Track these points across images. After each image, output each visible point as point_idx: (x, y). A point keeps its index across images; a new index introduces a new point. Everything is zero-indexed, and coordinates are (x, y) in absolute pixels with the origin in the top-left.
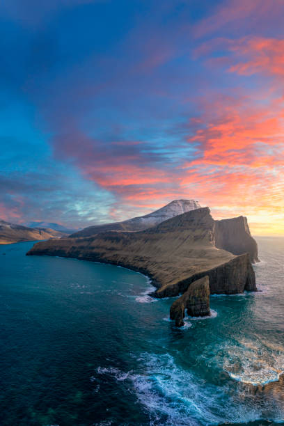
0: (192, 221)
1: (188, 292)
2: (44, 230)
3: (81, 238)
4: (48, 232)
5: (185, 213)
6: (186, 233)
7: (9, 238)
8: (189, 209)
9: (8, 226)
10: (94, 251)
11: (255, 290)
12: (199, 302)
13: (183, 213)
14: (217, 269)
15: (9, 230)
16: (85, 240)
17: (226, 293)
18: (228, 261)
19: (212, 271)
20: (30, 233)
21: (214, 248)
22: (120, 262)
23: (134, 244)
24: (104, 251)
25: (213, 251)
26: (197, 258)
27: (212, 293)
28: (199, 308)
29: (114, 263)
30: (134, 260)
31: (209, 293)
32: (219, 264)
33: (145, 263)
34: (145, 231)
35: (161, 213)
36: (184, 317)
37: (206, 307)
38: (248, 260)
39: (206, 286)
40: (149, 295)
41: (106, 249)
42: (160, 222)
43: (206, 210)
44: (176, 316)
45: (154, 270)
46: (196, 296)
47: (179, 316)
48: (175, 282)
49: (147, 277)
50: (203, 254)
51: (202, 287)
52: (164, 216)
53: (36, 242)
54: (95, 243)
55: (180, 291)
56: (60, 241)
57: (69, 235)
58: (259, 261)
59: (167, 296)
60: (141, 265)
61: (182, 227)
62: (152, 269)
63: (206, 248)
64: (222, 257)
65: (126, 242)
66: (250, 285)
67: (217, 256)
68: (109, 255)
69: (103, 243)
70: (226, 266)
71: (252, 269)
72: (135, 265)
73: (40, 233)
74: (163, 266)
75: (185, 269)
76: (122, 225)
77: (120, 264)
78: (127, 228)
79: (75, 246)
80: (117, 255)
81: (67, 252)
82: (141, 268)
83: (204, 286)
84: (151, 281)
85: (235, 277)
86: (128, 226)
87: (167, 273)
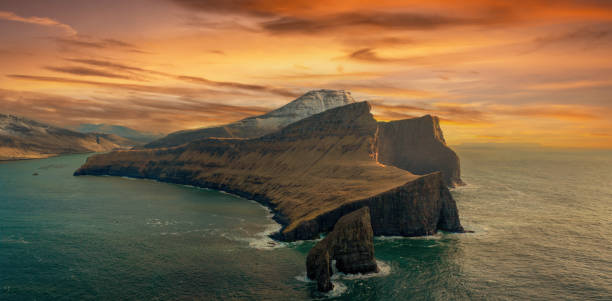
0: (339, 122)
1: (335, 232)
2: (105, 136)
3: (164, 149)
4: (112, 140)
5: (328, 111)
6: (329, 141)
7: (43, 148)
8: (334, 104)
9: (43, 130)
10: (186, 168)
11: (460, 230)
12: (355, 249)
13: (324, 110)
14: (383, 196)
15: (43, 136)
16: (170, 152)
17: (402, 234)
18: (402, 184)
19: (375, 199)
20: (83, 141)
21: (376, 164)
22: (224, 185)
23: (245, 159)
24: (199, 168)
25: (376, 168)
26: (347, 178)
27: (375, 235)
28: (355, 259)
29: (215, 187)
30: (245, 181)
31: (370, 233)
32: (388, 189)
33: (263, 187)
34: (262, 138)
35: (288, 111)
36: (331, 274)
37: (370, 257)
38: (441, 182)
39: (364, 222)
40: (271, 236)
41: (203, 165)
42: (288, 124)
43: (364, 107)
44: (318, 272)
45: (277, 197)
46: (350, 239)
47: (323, 272)
48: (313, 216)
49: (266, 208)
50: (356, 173)
51: (358, 224)
52: (294, 115)
53: (91, 155)
54: (184, 157)
55: (320, 231)
56: (131, 154)
57: (145, 144)
58: (460, 182)
59: (300, 239)
60: (256, 189)
61: (323, 133)
62: (275, 196)
63: (364, 164)
64: (391, 178)
65: (233, 155)
66: (448, 221)
67: (382, 176)
68: (207, 174)
69: (197, 157)
70: (400, 190)
71: (451, 198)
72: (247, 189)
73: (98, 141)
74: (292, 190)
75: (327, 195)
76: (227, 129)
77: (224, 187)
78: (235, 134)
79: (154, 160)
80: (219, 175)
81: (140, 170)
82: (257, 195)
83: (361, 223)
84: (273, 215)
85: (417, 208)
86: (237, 131)
87: (298, 201)
